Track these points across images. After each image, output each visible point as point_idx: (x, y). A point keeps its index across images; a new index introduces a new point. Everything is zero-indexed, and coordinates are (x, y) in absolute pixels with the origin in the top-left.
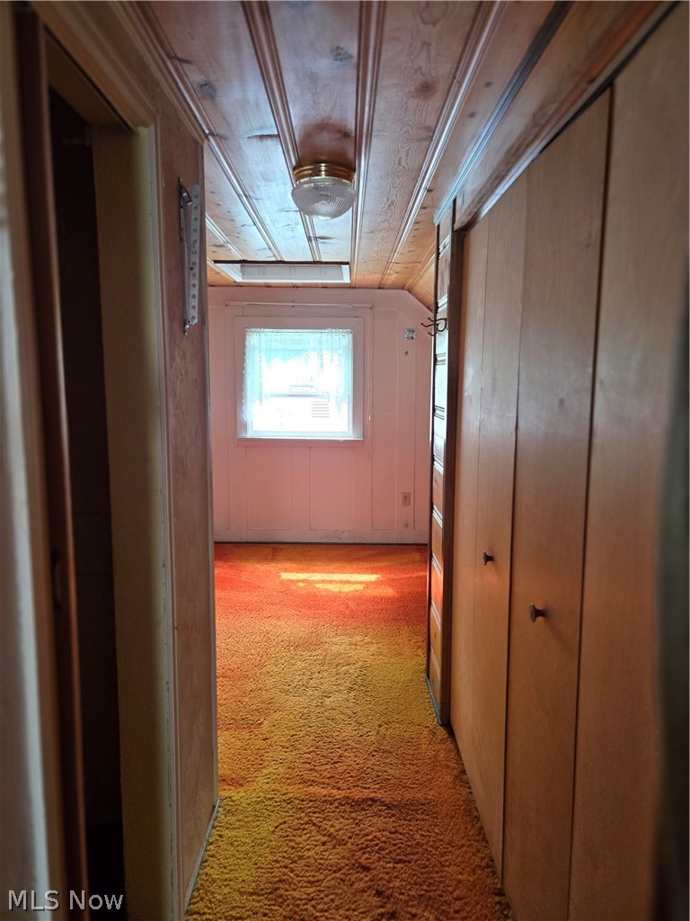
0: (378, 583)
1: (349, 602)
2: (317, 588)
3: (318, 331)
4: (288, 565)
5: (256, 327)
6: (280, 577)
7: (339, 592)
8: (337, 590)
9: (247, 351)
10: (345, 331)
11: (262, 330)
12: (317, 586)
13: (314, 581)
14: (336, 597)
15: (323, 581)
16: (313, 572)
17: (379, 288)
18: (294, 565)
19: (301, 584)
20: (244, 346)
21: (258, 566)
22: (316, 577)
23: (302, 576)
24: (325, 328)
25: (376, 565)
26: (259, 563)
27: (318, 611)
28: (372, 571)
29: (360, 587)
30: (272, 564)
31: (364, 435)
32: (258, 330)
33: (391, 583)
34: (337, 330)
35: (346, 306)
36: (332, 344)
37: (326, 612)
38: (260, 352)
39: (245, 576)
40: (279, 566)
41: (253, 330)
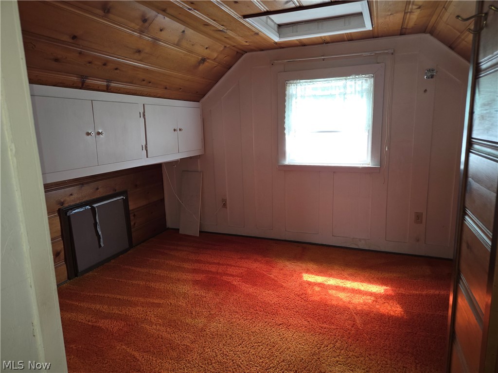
0: (386, 297)
1: (356, 317)
2: (330, 295)
3: (344, 78)
4: (311, 266)
5: (294, 79)
6: (302, 277)
7: (349, 302)
8: (347, 300)
9: (287, 98)
10: (367, 76)
11: (298, 81)
12: (330, 292)
13: (329, 285)
14: (344, 309)
15: (337, 288)
16: (330, 276)
17: (401, 34)
18: (315, 267)
19: (317, 289)
20: (284, 95)
21: (287, 263)
22: (332, 282)
23: (319, 279)
24: (349, 76)
25: (387, 275)
26: (289, 260)
27: (325, 325)
28: (382, 282)
29: (369, 300)
30: (299, 264)
31: (381, 163)
32: (295, 81)
33: (400, 298)
34: (361, 76)
35: (368, 54)
36: (355, 89)
37: (333, 327)
38: (296, 98)
39: (274, 274)
40: (304, 266)
41: (292, 82)
